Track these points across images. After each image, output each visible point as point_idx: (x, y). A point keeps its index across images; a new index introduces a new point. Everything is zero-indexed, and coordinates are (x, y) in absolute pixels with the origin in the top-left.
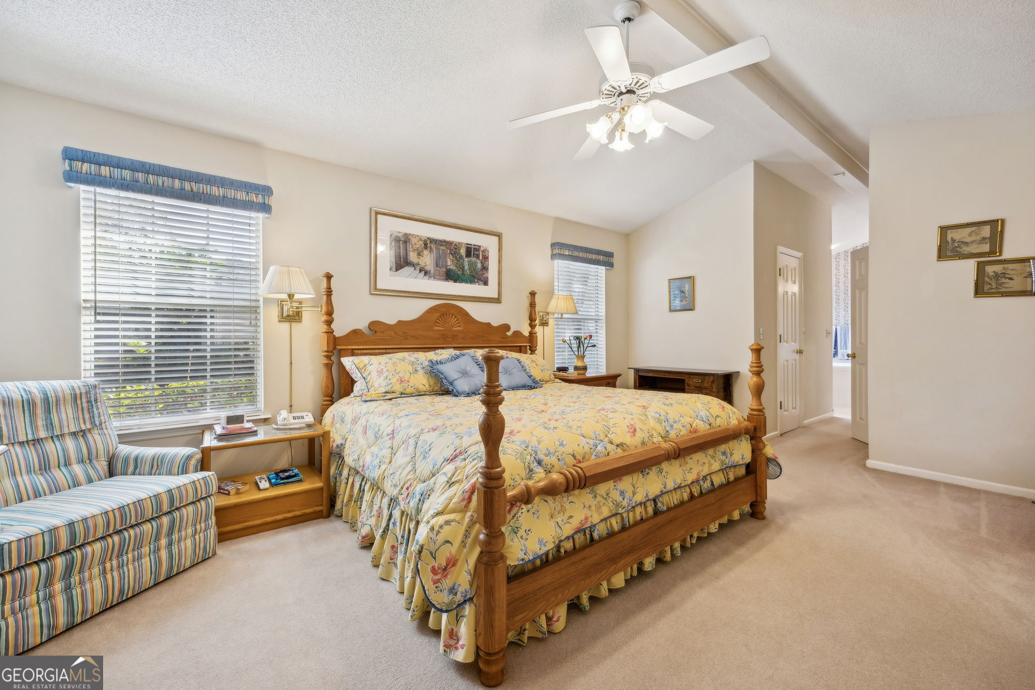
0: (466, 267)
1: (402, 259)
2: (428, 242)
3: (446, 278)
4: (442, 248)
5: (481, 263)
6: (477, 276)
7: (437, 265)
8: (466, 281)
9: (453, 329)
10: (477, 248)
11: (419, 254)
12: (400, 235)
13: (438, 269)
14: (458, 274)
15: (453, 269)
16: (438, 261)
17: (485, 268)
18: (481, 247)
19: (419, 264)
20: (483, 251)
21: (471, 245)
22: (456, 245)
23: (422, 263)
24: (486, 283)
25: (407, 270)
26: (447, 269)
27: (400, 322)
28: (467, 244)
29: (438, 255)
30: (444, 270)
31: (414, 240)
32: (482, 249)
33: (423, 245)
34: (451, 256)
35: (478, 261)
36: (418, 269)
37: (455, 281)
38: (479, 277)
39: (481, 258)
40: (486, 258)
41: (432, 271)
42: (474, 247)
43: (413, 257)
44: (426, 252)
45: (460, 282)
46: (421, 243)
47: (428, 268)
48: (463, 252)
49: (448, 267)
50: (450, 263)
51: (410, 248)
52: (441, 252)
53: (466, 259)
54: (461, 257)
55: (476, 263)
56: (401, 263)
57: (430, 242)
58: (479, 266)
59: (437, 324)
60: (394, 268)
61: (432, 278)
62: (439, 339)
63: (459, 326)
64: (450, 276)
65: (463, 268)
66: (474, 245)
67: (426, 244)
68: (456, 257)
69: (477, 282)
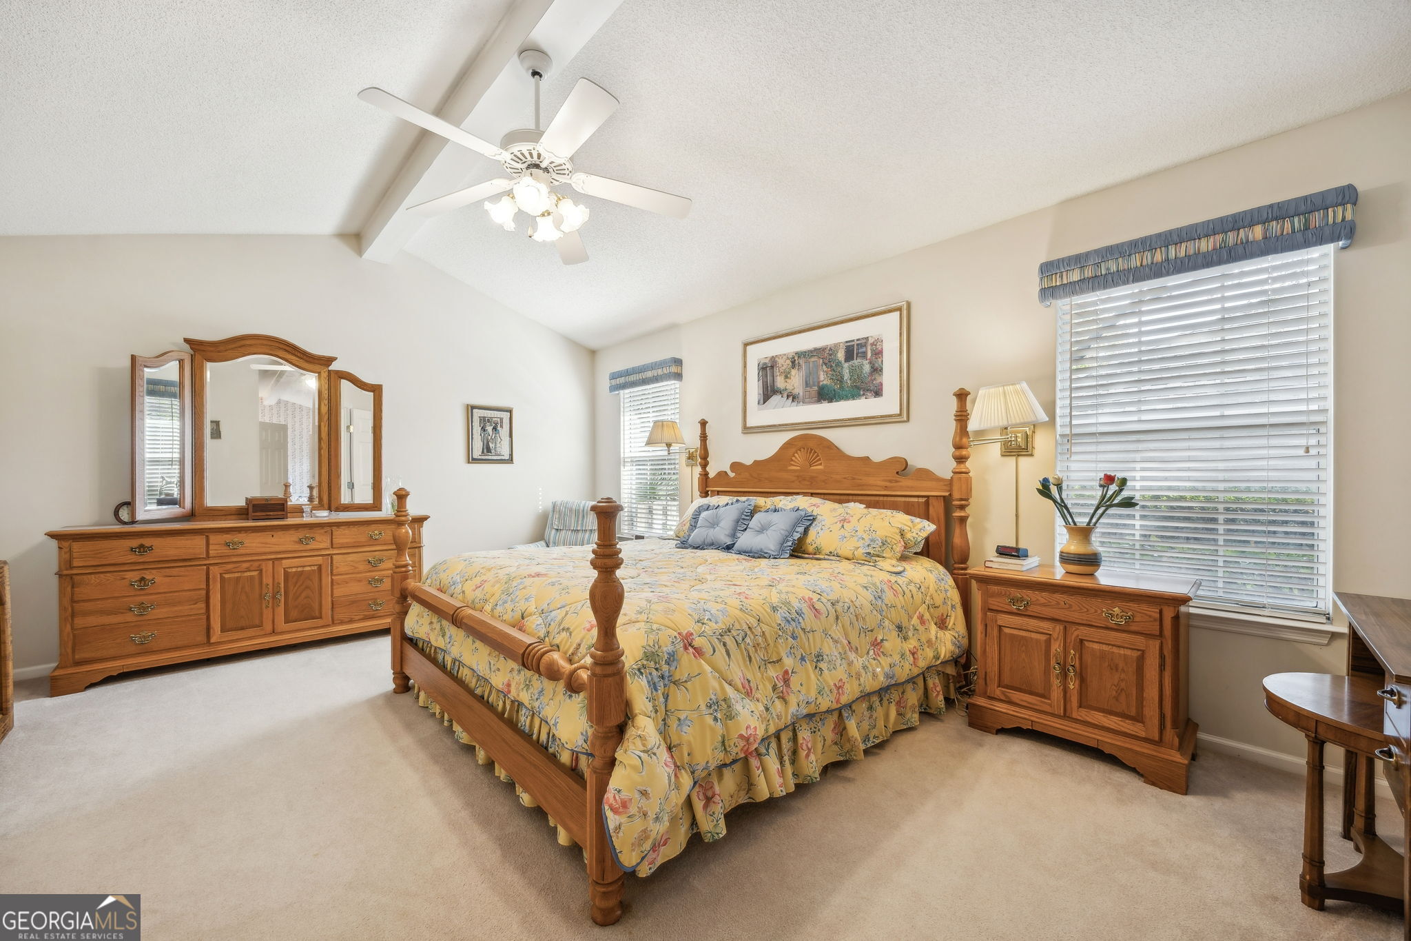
0: (846, 376)
1: (769, 388)
2: (796, 358)
3: (818, 398)
4: (813, 359)
5: (870, 363)
6: (864, 385)
7: (807, 384)
8: (846, 398)
9: (812, 468)
10: (863, 343)
11: (786, 377)
12: (767, 361)
13: (808, 389)
14: (834, 390)
15: (826, 385)
16: (808, 379)
17: (877, 370)
18: (870, 339)
19: (786, 389)
20: (872, 344)
21: (853, 341)
22: (831, 349)
23: (789, 387)
24: (878, 393)
25: (775, 399)
26: (819, 387)
27: (755, 462)
28: (847, 342)
29: (808, 372)
30: (816, 388)
31: (780, 361)
32: (871, 341)
33: (791, 364)
34: (824, 367)
35: (866, 362)
36: (785, 396)
37: (831, 401)
38: (869, 386)
39: (869, 355)
40: (878, 353)
41: (801, 394)
42: (858, 342)
43: (780, 383)
44: (794, 372)
45: (837, 401)
46: (789, 362)
47: (796, 392)
48: (841, 355)
49: (821, 383)
50: (824, 378)
51: (777, 372)
52: (811, 365)
53: (846, 365)
54: (839, 364)
55: (861, 367)
56: (769, 392)
57: (798, 357)
58: (867, 368)
59: (792, 463)
60: (762, 401)
61: (801, 403)
62: (793, 482)
63: (821, 464)
64: (824, 395)
65: (841, 380)
66: (858, 340)
67: (793, 362)
68: (831, 366)
69: (864, 394)
